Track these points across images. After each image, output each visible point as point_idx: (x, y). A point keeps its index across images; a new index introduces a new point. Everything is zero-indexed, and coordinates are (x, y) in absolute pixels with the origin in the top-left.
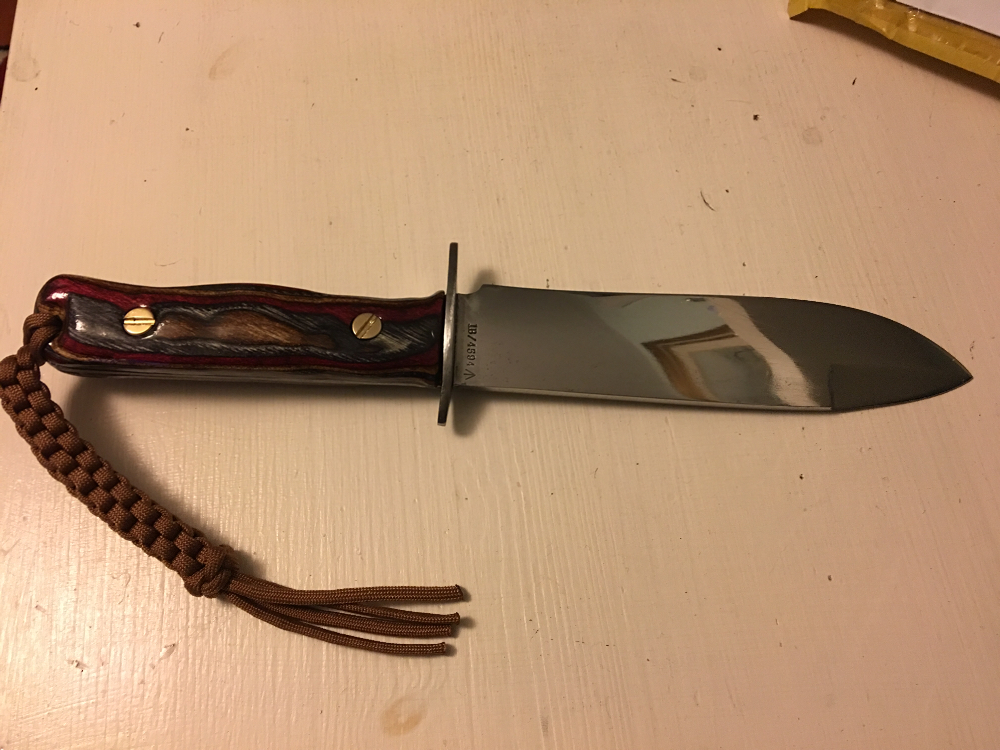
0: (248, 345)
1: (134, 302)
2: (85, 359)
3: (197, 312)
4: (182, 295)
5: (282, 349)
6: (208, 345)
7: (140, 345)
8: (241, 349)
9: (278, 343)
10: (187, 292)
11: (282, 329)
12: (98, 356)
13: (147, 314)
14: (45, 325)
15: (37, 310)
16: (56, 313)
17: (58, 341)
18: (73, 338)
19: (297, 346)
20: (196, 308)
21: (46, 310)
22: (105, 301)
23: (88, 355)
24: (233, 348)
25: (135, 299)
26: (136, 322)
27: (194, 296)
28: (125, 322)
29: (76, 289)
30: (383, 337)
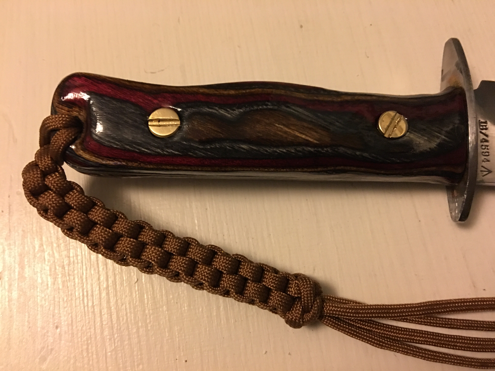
0: (277, 147)
1: (155, 101)
2: (111, 163)
3: (222, 112)
4: (203, 94)
5: (312, 150)
6: (236, 146)
7: (168, 148)
8: (270, 150)
9: (307, 143)
10: (206, 91)
11: (310, 129)
12: (124, 160)
13: (172, 115)
14: (66, 126)
15: (54, 111)
16: (75, 114)
17: (81, 144)
18: (96, 140)
19: (327, 147)
20: (220, 108)
21: (64, 110)
22: (126, 101)
23: (114, 159)
24: (262, 149)
25: (156, 98)
26: (161, 123)
27: (215, 95)
28: (149, 123)
29: (96, 88)
30: (412, 136)
